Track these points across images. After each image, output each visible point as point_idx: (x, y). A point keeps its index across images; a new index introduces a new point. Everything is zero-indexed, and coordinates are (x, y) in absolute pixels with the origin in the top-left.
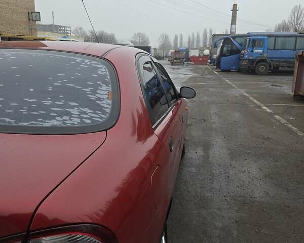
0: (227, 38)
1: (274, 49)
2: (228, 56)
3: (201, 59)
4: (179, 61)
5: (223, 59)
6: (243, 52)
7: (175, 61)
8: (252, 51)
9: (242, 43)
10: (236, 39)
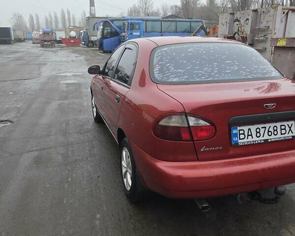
0: (106, 21)
1: (146, 32)
2: (109, 38)
3: (72, 41)
4: (49, 43)
5: (105, 41)
6: (124, 34)
7: (46, 43)
8: (131, 34)
9: (120, 26)
10: (114, 22)
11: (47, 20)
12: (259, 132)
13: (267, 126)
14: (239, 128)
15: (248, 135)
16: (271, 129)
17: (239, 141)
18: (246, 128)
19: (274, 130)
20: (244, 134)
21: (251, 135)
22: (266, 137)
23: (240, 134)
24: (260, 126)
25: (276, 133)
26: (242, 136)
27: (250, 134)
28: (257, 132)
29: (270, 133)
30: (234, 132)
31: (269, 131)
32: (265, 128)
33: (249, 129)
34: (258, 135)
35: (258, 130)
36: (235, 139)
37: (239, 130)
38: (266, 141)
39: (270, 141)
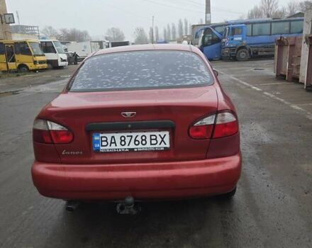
0: (208, 28)
1: (252, 35)
2: (210, 45)
5: (206, 49)
6: (224, 40)
8: (232, 39)
9: (222, 32)
10: (216, 29)
11: (165, 31)
12: (124, 141)
13: (134, 135)
14: (101, 135)
15: (111, 143)
16: (139, 139)
17: (101, 148)
18: (109, 136)
19: (143, 140)
20: (106, 141)
21: (115, 143)
22: (132, 146)
23: (102, 141)
24: (125, 135)
25: (144, 142)
26: (104, 143)
27: (113, 141)
28: (122, 141)
29: (137, 143)
30: (96, 138)
31: (135, 140)
32: (132, 136)
33: (113, 137)
34: (123, 143)
35: (123, 139)
36: (97, 146)
37: (102, 137)
38: (131, 150)
39: (136, 150)
